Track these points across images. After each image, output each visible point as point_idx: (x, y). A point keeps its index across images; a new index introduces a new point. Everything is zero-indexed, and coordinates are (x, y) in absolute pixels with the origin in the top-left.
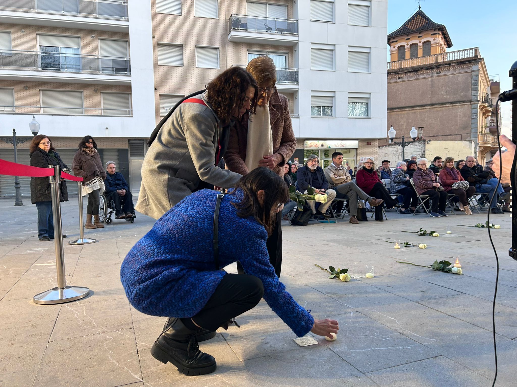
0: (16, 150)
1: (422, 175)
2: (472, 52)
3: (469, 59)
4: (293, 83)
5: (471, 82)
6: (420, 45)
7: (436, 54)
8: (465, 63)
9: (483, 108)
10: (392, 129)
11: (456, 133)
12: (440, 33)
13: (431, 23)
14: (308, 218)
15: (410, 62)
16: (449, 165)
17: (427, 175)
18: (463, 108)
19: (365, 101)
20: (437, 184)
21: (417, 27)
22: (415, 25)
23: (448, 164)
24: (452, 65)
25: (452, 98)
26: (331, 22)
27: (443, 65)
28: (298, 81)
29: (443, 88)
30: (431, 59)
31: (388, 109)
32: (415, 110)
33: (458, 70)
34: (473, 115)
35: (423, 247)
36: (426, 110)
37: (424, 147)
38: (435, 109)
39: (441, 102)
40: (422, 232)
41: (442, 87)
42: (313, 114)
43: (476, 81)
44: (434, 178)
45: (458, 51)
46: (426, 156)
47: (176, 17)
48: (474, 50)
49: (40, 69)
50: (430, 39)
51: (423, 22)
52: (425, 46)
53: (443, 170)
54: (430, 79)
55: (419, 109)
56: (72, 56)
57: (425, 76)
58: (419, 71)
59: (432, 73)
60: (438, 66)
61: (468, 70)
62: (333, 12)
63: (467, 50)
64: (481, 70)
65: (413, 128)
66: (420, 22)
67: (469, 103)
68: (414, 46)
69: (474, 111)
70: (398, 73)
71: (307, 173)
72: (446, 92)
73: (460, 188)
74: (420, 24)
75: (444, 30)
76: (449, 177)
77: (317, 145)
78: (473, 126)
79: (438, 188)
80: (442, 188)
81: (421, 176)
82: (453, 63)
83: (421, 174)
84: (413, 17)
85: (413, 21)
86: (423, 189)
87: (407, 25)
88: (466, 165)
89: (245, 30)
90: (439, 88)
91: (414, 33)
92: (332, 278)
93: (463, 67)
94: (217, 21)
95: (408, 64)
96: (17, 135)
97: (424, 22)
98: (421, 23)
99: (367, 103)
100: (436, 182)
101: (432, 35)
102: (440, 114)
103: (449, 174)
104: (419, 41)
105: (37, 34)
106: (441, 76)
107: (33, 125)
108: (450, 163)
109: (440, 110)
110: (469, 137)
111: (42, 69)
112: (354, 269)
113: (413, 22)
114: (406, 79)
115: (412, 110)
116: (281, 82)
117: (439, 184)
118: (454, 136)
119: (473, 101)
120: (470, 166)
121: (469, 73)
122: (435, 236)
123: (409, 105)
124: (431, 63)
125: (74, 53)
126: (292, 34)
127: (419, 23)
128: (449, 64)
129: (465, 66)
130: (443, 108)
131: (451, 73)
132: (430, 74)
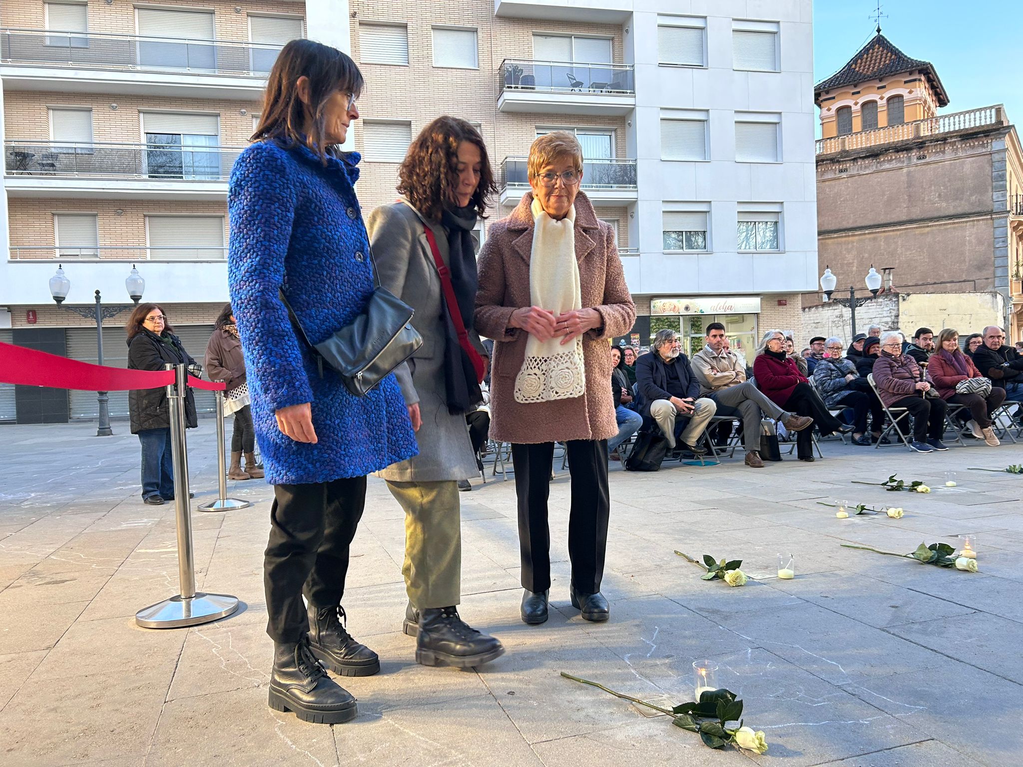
0: (101, 329)
1: (892, 367)
2: (991, 115)
3: (986, 128)
4: (626, 187)
5: (990, 173)
6: (882, 103)
7: (915, 121)
8: (976, 137)
9: (1018, 225)
10: (828, 272)
11: (964, 277)
12: (923, 78)
13: (904, 60)
14: (661, 455)
15: (861, 138)
16: (949, 346)
17: (903, 365)
18: (975, 227)
19: (771, 218)
20: (925, 385)
21: (873, 68)
22: (869, 65)
23: (946, 343)
24: (949, 141)
25: (951, 208)
26: (700, 67)
27: (931, 141)
28: (635, 183)
29: (933, 188)
30: (905, 130)
31: (820, 233)
32: (876, 233)
33: (964, 151)
34: (997, 240)
35: (897, 515)
36: (898, 233)
37: (896, 308)
38: (918, 231)
39: (929, 215)
40: (895, 484)
41: (930, 187)
42: (667, 246)
43: (1000, 173)
44: (918, 372)
45: (961, 113)
46: (900, 325)
47: (398, 69)
48: (993, 110)
49: (146, 177)
50: (903, 91)
51: (886, 58)
52: (891, 106)
53: (936, 356)
54: (905, 170)
55: (884, 232)
56: (204, 150)
57: (894, 165)
58: (881, 156)
59: (909, 158)
60: (920, 144)
61: (984, 150)
62: (702, 48)
63: (980, 110)
64: (1011, 149)
65: (872, 271)
66: (881, 59)
67: (989, 217)
68: (870, 105)
69: (998, 232)
70: (838, 162)
71: (657, 367)
72: (940, 195)
73: (973, 393)
74: (880, 63)
75: (930, 73)
76: (949, 370)
77: (677, 309)
78: (998, 262)
79: (927, 393)
80: (935, 393)
81: (889, 369)
82: (951, 137)
83: (890, 364)
84: (866, 50)
85: (865, 56)
86: (894, 395)
87: (854, 66)
88: (984, 345)
89: (531, 88)
90: (925, 189)
91: (869, 80)
92: (708, 580)
93: (972, 144)
94: (477, 73)
95: (858, 142)
96: (102, 301)
97: (888, 58)
98: (883, 60)
99: (776, 223)
100: (921, 381)
101: (906, 82)
102: (929, 239)
103: (949, 363)
104: (879, 96)
105: (139, 112)
106: (928, 163)
107: (131, 281)
108: (949, 341)
109: (928, 233)
110: (991, 286)
111: (149, 177)
112: (754, 560)
113: (867, 58)
114: (855, 172)
115: (869, 233)
116: (603, 187)
117: (929, 385)
118: (958, 284)
119: (996, 213)
120: (993, 347)
121: (986, 157)
122: (922, 492)
123: (863, 224)
124: (906, 138)
125: (208, 145)
126: (623, 93)
127: (878, 61)
128: (943, 139)
129: (976, 143)
130: (934, 228)
131: (947, 157)
132: (903, 162)
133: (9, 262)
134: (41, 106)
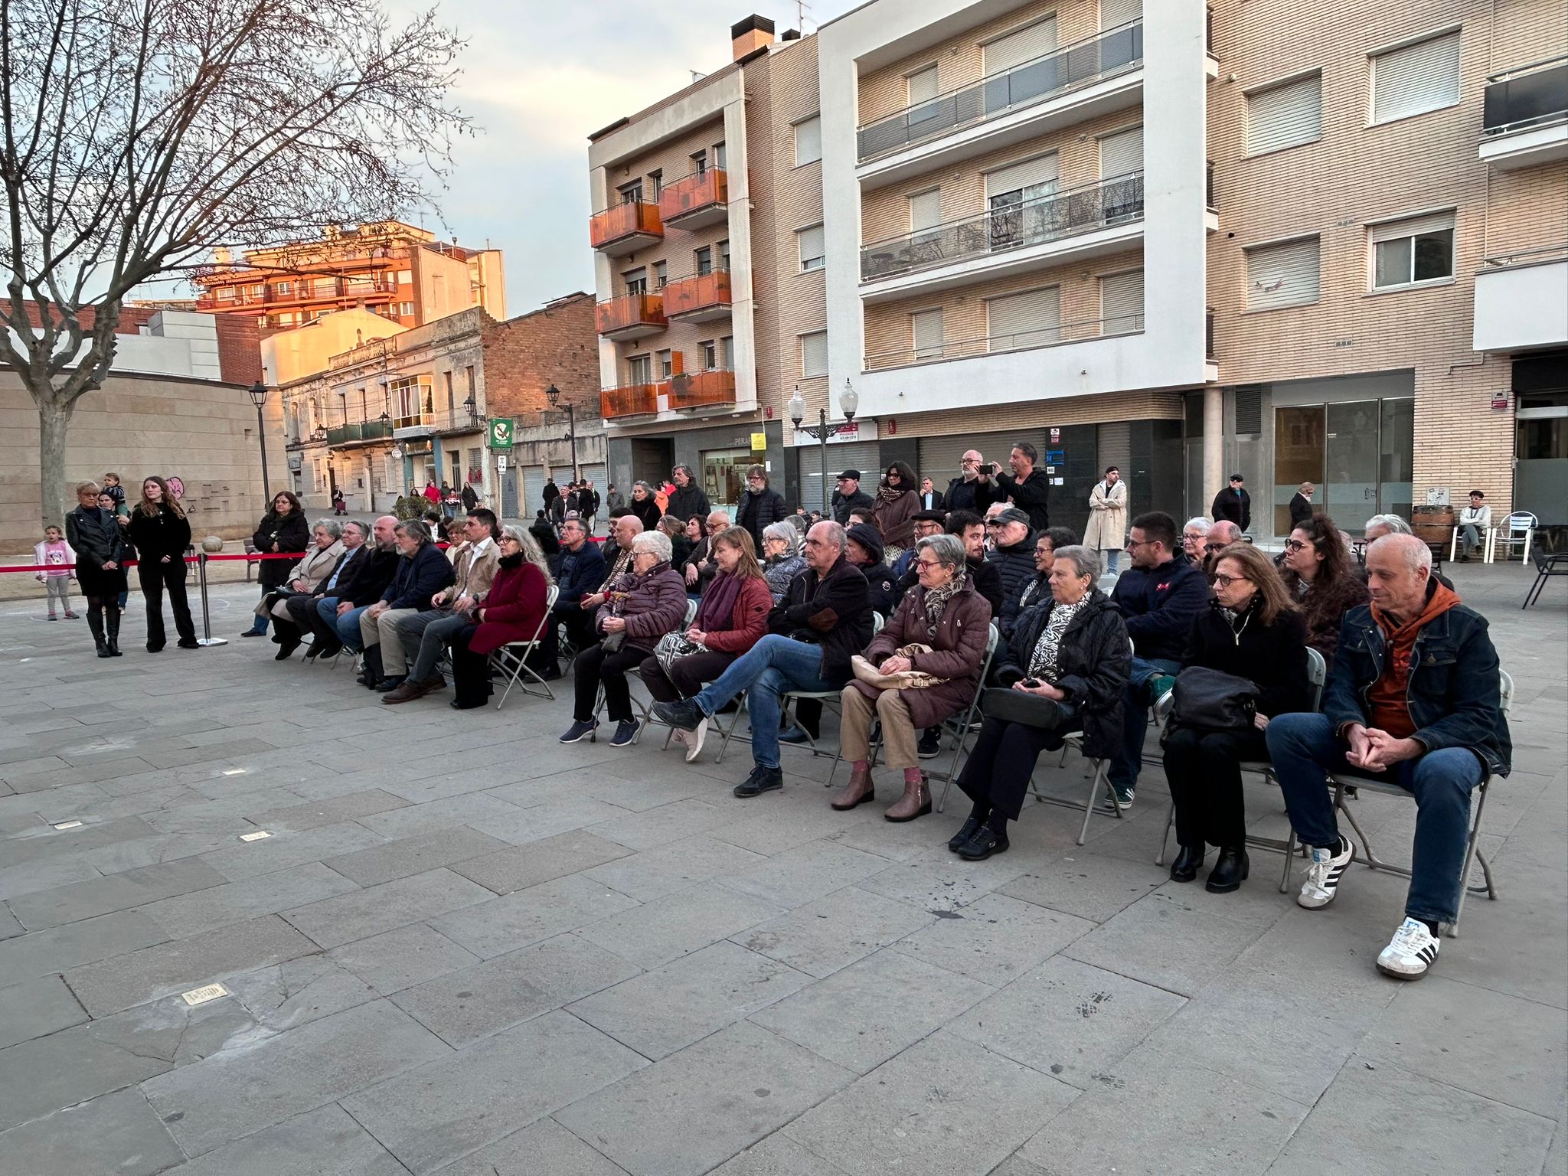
49: (989, 251)
96: (826, 421)
133: (863, 373)
134: (901, 197)
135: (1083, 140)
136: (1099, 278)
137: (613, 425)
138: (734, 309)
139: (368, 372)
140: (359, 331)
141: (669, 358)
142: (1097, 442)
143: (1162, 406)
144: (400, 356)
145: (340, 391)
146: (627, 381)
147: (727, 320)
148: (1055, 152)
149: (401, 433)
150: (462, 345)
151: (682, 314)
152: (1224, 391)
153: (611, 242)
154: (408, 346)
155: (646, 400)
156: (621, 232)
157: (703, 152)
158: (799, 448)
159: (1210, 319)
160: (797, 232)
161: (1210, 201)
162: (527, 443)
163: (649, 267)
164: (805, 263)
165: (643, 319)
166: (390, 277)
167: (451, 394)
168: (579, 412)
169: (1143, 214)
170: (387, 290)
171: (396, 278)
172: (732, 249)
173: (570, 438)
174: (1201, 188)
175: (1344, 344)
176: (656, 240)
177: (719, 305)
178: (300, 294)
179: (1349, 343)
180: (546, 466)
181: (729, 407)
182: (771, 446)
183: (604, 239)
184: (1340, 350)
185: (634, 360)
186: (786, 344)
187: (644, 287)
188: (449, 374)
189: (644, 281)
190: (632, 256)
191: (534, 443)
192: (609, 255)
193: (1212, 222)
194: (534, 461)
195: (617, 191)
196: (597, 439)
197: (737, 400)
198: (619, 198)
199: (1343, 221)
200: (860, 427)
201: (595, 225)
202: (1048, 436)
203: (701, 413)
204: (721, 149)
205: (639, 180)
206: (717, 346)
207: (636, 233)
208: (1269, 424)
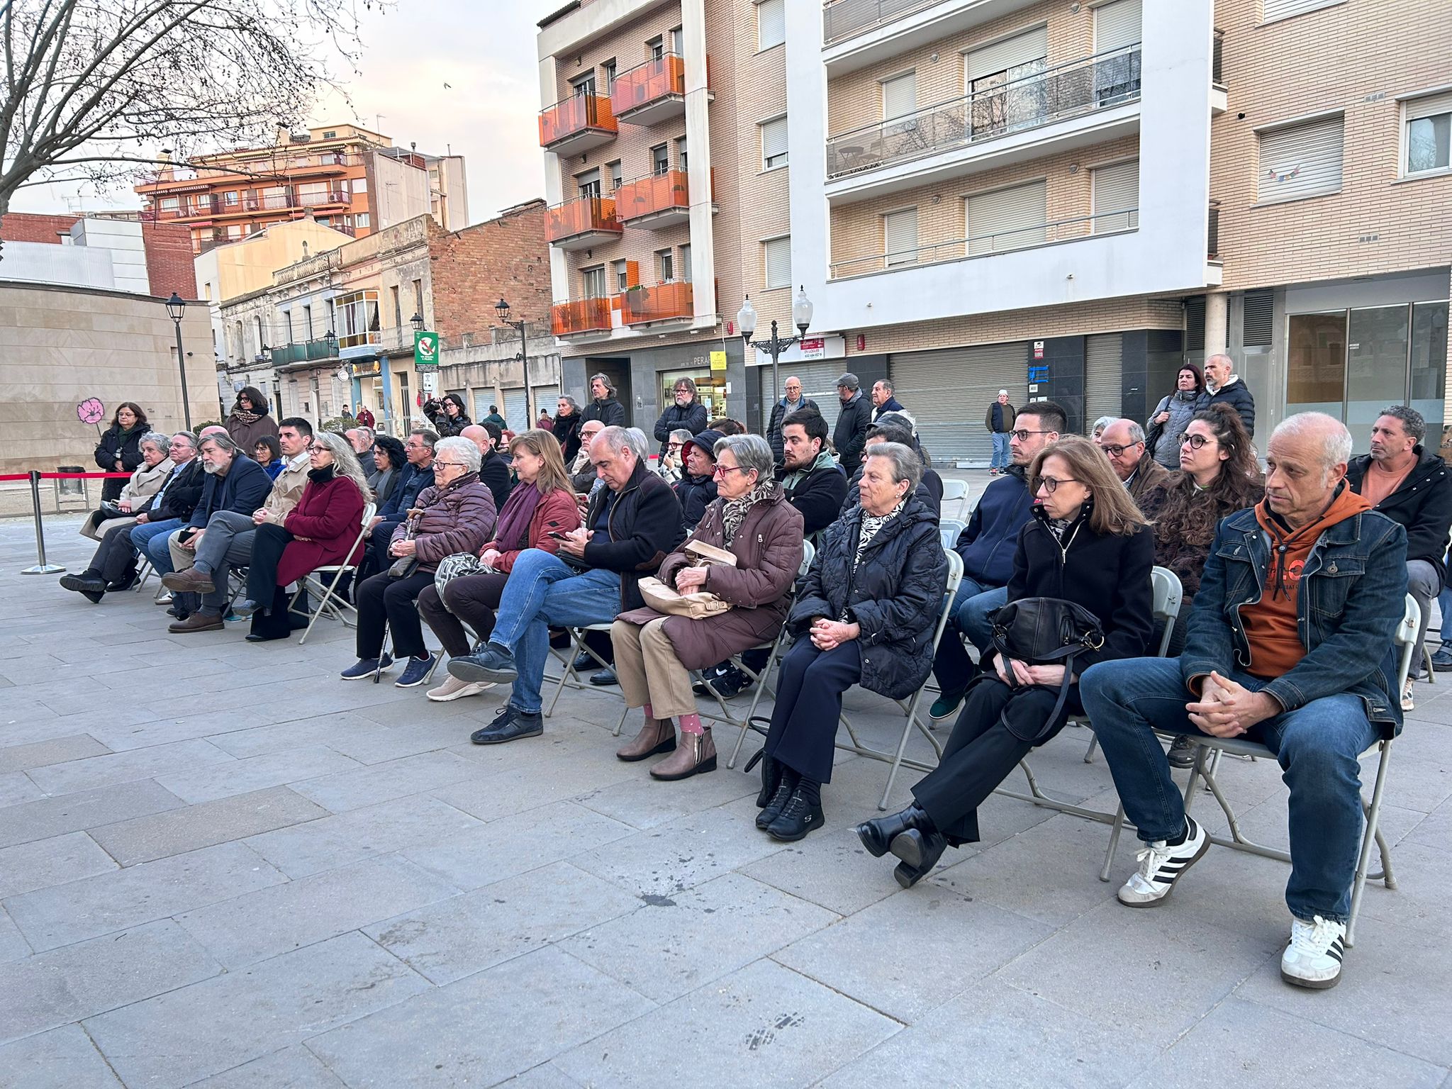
56: (1031, 80)
133: (829, 282)
134: (872, 83)
135: (1076, 10)
136: (1090, 170)
137: (566, 343)
138: (692, 213)
139: (313, 288)
140: (305, 243)
141: (623, 269)
142: (1086, 356)
143: (1159, 315)
144: (344, 269)
145: (286, 308)
146: (580, 294)
147: (685, 225)
148: (1044, 26)
149: (347, 353)
150: (408, 256)
151: (636, 219)
152: (1230, 296)
153: (561, 140)
154: (354, 258)
155: (600, 315)
156: (572, 129)
157: (660, 38)
158: (761, 367)
159: (1214, 215)
160: (760, 125)
161: (1217, 75)
162: (478, 363)
163: (602, 168)
164: (769, 159)
165: (594, 225)
166: (344, 186)
167: (398, 310)
168: (531, 329)
169: (1139, 94)
170: (341, 200)
171: (350, 187)
172: (690, 146)
173: (522, 357)
174: (1207, 61)
175: (1369, 239)
176: (610, 137)
177: (675, 208)
178: (249, 204)
179: (1375, 238)
180: (498, 388)
181: (687, 322)
182: (731, 365)
183: (554, 137)
184: (1365, 245)
185: (587, 272)
186: (748, 251)
187: (598, 190)
188: (395, 288)
189: (597, 183)
190: (585, 156)
191: (484, 363)
192: (560, 156)
193: (1221, 101)
194: (485, 382)
195: (568, 84)
196: (550, 359)
197: (695, 314)
198: (570, 90)
199: (1371, 96)
200: (826, 343)
201: (544, 121)
202: (1032, 350)
203: (656, 329)
204: (679, 33)
205: (592, 71)
206: (675, 255)
207: (587, 130)
208: (1282, 333)
